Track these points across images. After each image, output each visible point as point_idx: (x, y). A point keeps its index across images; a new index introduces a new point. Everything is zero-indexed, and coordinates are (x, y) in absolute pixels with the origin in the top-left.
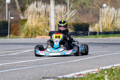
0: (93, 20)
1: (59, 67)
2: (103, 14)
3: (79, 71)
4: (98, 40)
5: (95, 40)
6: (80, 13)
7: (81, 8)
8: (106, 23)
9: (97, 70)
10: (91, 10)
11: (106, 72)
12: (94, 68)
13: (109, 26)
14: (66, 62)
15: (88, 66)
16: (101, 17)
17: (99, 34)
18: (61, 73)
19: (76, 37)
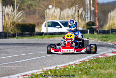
0: (39, 21)
1: (6, 67)
2: (49, 15)
3: (25, 71)
4: (44, 40)
5: (41, 40)
6: (27, 14)
7: (28, 9)
9: (41, 70)
10: (37, 11)
11: (49, 72)
12: (39, 69)
14: (13, 62)
15: (33, 66)
16: (47, 18)
17: (45, 35)
18: (7, 74)
19: (23, 37)
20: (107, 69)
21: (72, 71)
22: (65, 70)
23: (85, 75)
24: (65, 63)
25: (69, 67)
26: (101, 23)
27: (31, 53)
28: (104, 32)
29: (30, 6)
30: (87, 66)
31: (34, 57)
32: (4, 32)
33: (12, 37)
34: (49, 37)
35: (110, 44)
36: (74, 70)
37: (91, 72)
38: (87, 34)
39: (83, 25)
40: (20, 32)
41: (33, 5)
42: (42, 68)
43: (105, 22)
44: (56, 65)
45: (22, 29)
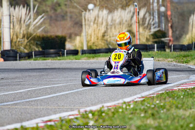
0: (72, 31)
1: (16, 108)
2: (88, 20)
3: (49, 115)
4: (80, 63)
5: (76, 62)
6: (51, 20)
7: (53, 11)
8: (93, 34)
9: (76, 112)
10: (69, 14)
11: (90, 115)
12: (72, 110)
13: (98, 39)
14: (28, 100)
15: (62, 106)
16: (85, 25)
17: (82, 54)
18: (19, 119)
19: (45, 58)
20: (188, 108)
21: (129, 112)
22: (117, 112)
23: (151, 118)
24: (118, 100)
25: (124, 106)
26: (177, 32)
27: (58, 84)
28: (183, 48)
29: (56, 6)
30: (155, 103)
31: (64, 91)
32: (13, 50)
33: (27, 58)
34: (90, 57)
35: (192, 67)
36: (132, 111)
37: (161, 114)
38: (154, 51)
39: (146, 36)
40: (41, 50)
41: (61, 4)
42: (77, 108)
43: (184, 32)
44: (102, 103)
45: (43, 45)
